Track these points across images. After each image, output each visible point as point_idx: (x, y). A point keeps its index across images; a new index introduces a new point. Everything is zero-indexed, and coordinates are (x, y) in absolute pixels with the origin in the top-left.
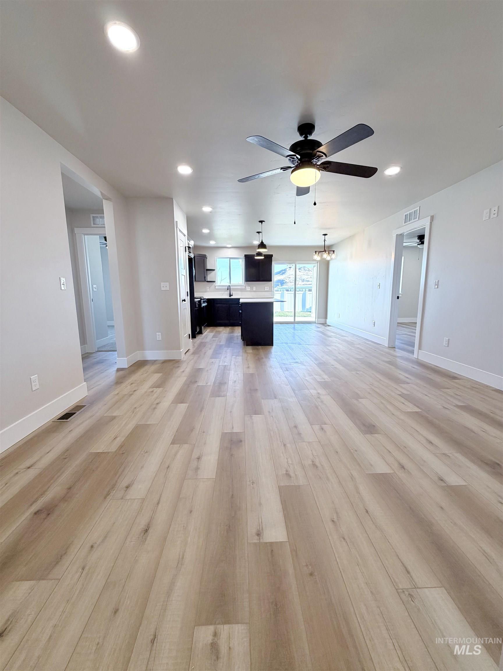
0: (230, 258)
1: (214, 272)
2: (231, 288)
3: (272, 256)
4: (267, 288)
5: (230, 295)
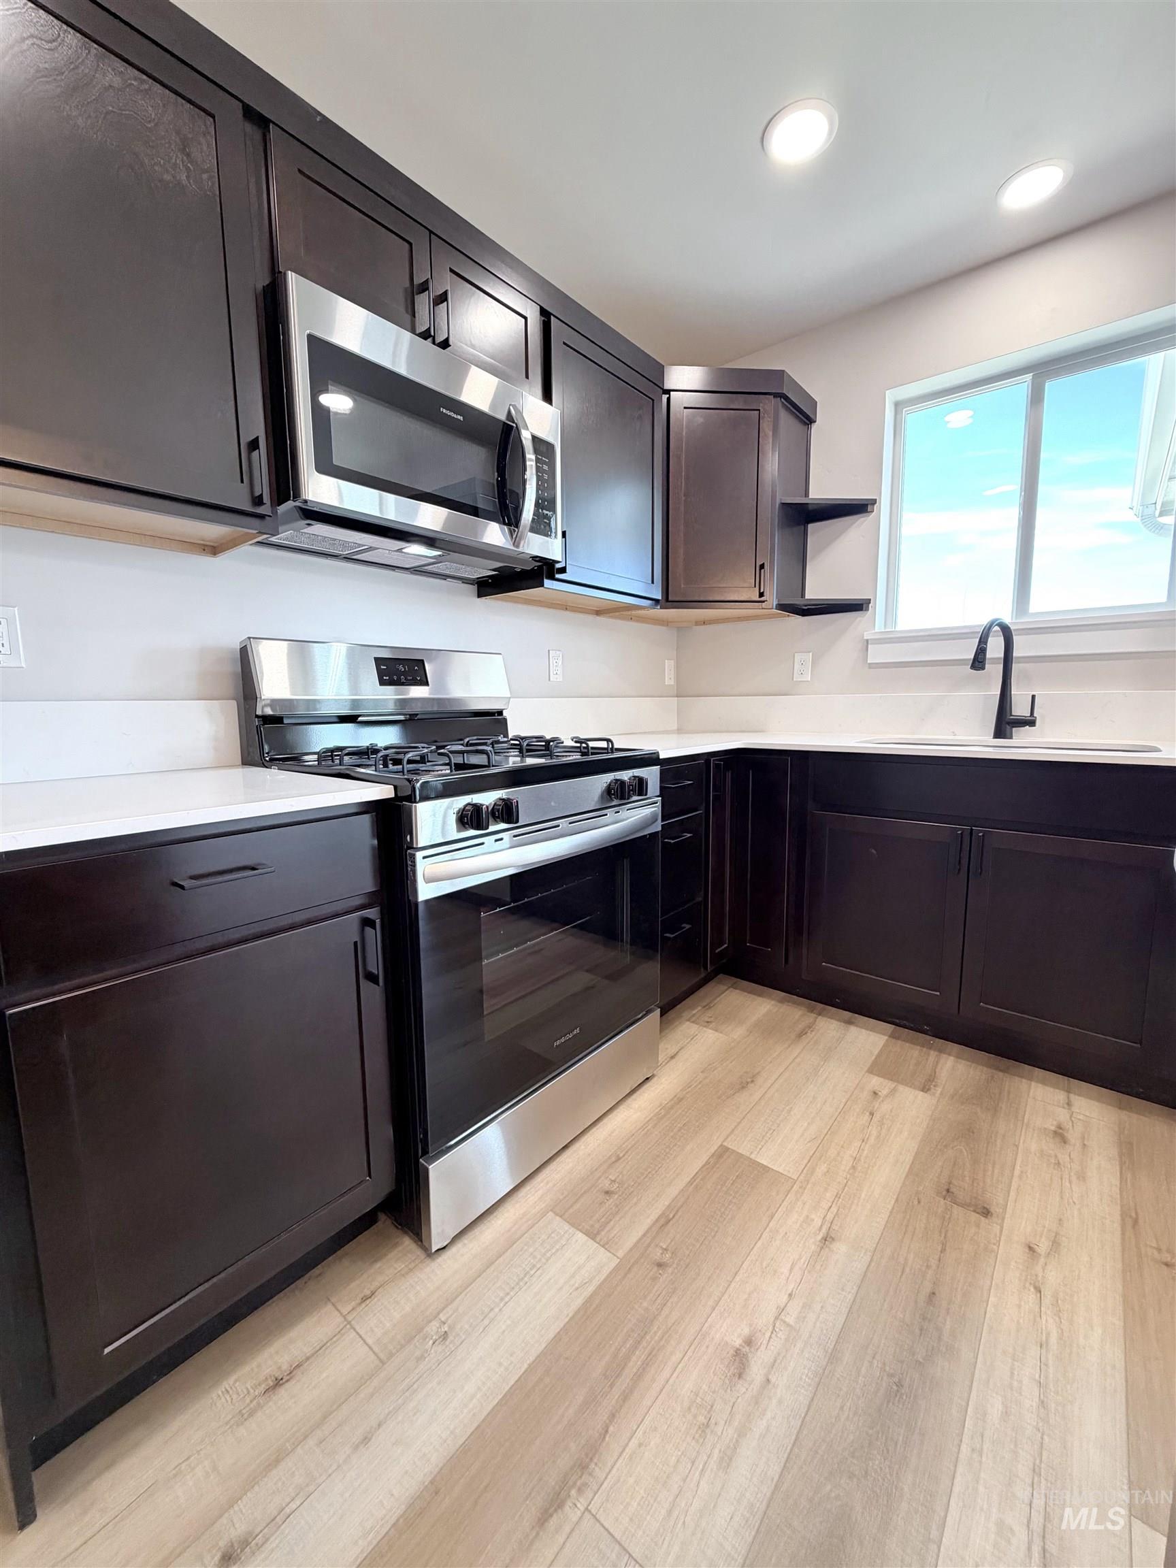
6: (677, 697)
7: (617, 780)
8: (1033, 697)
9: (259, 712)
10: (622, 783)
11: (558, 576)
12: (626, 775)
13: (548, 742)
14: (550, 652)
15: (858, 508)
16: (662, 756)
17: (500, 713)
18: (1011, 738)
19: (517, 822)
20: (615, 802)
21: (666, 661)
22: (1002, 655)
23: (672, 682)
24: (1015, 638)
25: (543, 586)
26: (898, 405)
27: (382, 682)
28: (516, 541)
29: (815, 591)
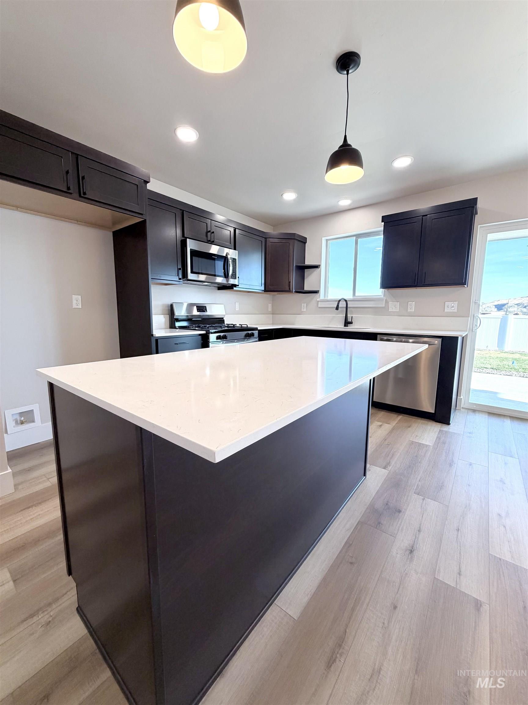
0: (358, 236)
1: (317, 270)
2: (348, 306)
3: (474, 201)
4: (452, 306)
5: (347, 323)
6: (272, 314)
7: (248, 333)
8: (352, 317)
9: (175, 318)
10: (249, 333)
11: (237, 287)
12: (250, 332)
13: (234, 325)
14: (236, 303)
15: (317, 267)
16: (258, 329)
17: (223, 318)
18: (348, 326)
19: (227, 339)
20: (248, 338)
21: (269, 304)
22: (345, 306)
23: (271, 310)
24: (348, 302)
25: (233, 289)
26: (327, 240)
27: (198, 311)
28: (228, 281)
29: (306, 288)
